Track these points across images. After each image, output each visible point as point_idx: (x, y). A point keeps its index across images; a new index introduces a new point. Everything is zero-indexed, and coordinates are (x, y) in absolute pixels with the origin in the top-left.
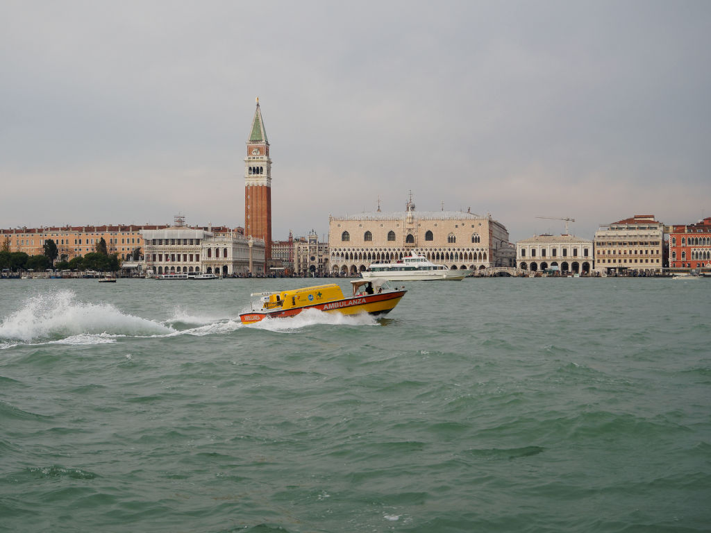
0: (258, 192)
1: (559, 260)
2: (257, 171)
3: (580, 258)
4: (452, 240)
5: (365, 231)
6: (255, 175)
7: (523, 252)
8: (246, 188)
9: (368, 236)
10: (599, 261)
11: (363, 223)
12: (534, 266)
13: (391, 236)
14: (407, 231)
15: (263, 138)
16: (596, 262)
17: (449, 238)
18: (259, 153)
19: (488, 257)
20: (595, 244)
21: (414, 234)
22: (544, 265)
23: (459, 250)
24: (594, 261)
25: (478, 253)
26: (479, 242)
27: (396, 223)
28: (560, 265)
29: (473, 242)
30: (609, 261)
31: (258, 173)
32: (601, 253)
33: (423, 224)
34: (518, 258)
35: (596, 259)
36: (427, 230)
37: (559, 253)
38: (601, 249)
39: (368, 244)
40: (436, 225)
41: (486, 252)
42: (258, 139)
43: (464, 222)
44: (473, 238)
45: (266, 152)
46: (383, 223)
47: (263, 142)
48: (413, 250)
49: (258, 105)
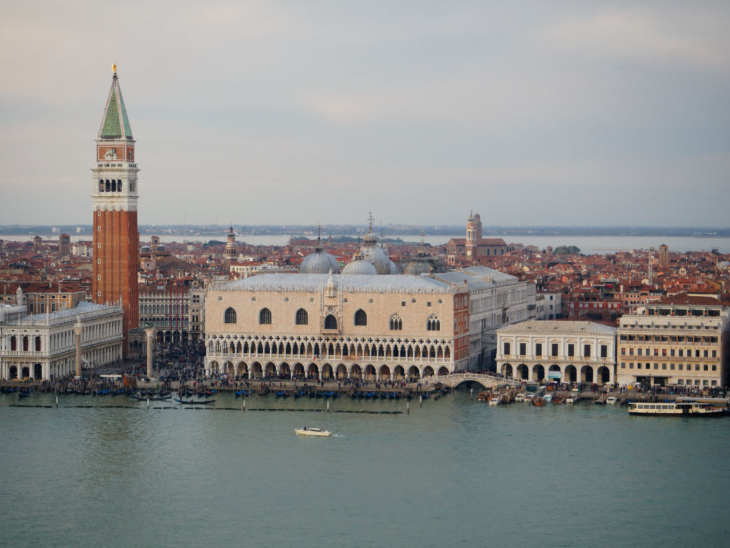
0: (114, 220)
1: (562, 362)
2: (112, 186)
3: (595, 360)
4: (396, 325)
5: (262, 308)
6: (110, 194)
7: (507, 347)
8: (96, 213)
9: (265, 316)
10: (623, 366)
11: (257, 295)
12: (524, 370)
13: (301, 317)
14: (326, 309)
15: (123, 132)
16: (619, 367)
17: (392, 322)
18: (115, 158)
19: (452, 354)
20: (619, 338)
21: (337, 313)
22: (540, 370)
23: (407, 341)
24: (616, 366)
25: (436, 347)
26: (438, 329)
27: (309, 296)
28: (563, 368)
29: (429, 329)
30: (639, 366)
31: (114, 190)
32: (628, 352)
33: (351, 298)
34: (498, 357)
35: (620, 362)
36: (357, 308)
37: (563, 351)
38: (626, 345)
39: (266, 330)
40: (371, 301)
41: (449, 345)
42: (114, 134)
43: (415, 297)
44: (429, 323)
45: (128, 154)
46: (288, 295)
47: (124, 138)
48: (335, 340)
49: (115, 77)
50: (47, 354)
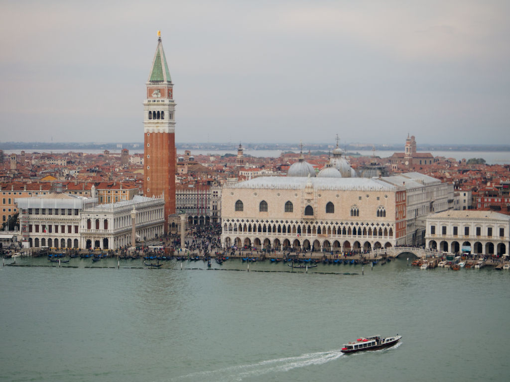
0: (159, 139)
1: (472, 240)
2: (157, 115)
3: (495, 238)
4: (355, 213)
5: (261, 200)
6: (156, 121)
7: (433, 229)
8: (146, 134)
9: (263, 206)
11: (257, 191)
12: (445, 245)
13: (289, 207)
14: (305, 202)
15: (165, 78)
17: (352, 211)
18: (159, 95)
19: (394, 234)
21: (312, 204)
22: (456, 245)
23: (362, 224)
25: (383, 228)
26: (385, 216)
27: (294, 193)
28: (472, 244)
29: (378, 216)
31: (158, 118)
33: (323, 194)
34: (427, 236)
36: (328, 201)
37: (473, 232)
39: (264, 216)
40: (338, 196)
41: (392, 227)
42: (159, 79)
43: (368, 193)
44: (378, 212)
45: (169, 93)
46: (279, 192)
47: (165, 82)
48: (312, 223)
49: (160, 40)
50: (112, 232)
